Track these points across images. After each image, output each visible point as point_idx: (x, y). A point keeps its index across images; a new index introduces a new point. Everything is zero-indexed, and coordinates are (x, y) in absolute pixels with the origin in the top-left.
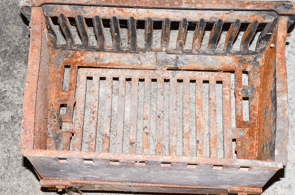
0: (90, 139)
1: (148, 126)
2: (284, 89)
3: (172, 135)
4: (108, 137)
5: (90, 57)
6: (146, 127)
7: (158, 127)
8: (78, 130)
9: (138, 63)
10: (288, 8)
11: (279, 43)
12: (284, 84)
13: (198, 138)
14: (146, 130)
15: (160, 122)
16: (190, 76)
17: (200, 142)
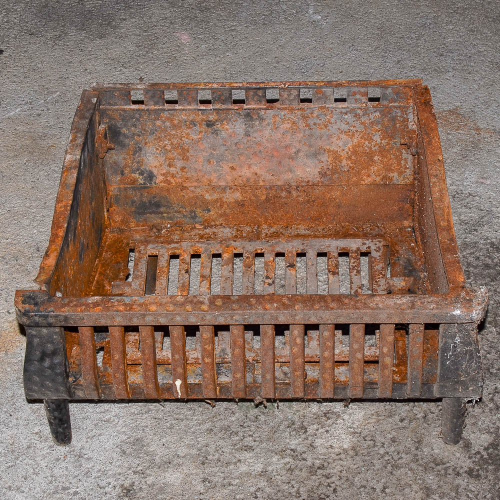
0: (359, 269)
1: (266, 285)
2: (66, 174)
3: (229, 278)
4: (330, 272)
5: (375, 374)
6: (270, 285)
7: (249, 284)
8: (379, 278)
9: (286, 368)
10: (30, 297)
11: (56, 250)
12: (64, 182)
13: (187, 275)
14: (270, 281)
15: (247, 291)
16: (194, 352)
17: (183, 272)
